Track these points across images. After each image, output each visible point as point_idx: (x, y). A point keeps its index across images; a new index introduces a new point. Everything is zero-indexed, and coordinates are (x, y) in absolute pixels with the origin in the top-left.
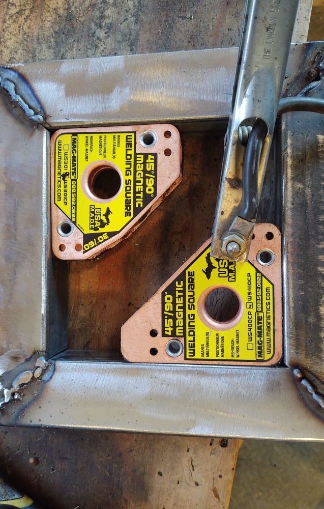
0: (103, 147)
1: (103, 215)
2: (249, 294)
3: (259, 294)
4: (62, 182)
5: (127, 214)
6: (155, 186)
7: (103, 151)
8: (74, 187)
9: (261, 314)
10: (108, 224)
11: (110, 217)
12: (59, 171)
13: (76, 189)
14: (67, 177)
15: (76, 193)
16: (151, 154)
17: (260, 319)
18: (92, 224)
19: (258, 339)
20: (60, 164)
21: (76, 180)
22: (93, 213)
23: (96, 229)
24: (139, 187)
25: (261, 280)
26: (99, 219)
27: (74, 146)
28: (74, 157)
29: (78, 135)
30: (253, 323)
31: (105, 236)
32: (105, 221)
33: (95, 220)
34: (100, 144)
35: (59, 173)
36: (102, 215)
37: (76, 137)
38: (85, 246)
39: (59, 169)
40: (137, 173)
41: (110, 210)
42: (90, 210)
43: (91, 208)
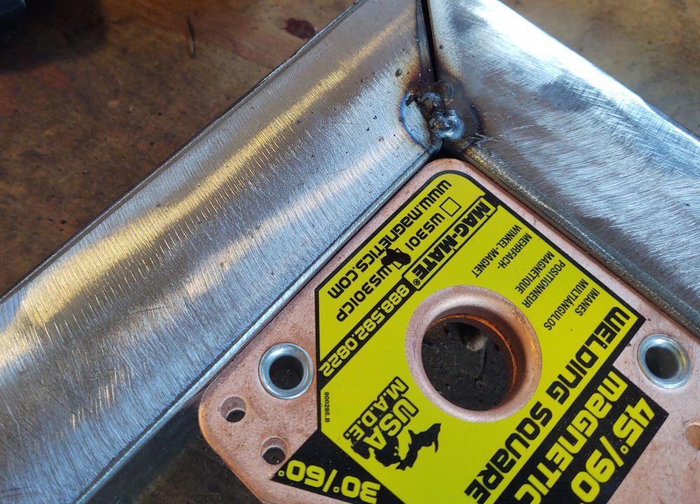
0: (538, 280)
1: (411, 432)
4: (378, 264)
5: (478, 490)
6: (608, 489)
7: (533, 288)
8: (395, 299)
10: (402, 467)
11: (424, 452)
12: (392, 237)
13: (397, 308)
14: (399, 265)
15: (388, 316)
16: (652, 404)
18: (362, 426)
20: (405, 223)
21: (413, 290)
22: (391, 402)
23: (362, 449)
24: (562, 454)
26: (391, 434)
27: (471, 221)
28: (451, 241)
29: (500, 207)
31: (367, 491)
32: (403, 451)
33: (377, 424)
34: (537, 269)
35: (386, 240)
36: (406, 429)
37: (492, 208)
38: (294, 463)
39: (394, 230)
40: (582, 414)
41: (441, 436)
42: (389, 387)
43: (393, 386)
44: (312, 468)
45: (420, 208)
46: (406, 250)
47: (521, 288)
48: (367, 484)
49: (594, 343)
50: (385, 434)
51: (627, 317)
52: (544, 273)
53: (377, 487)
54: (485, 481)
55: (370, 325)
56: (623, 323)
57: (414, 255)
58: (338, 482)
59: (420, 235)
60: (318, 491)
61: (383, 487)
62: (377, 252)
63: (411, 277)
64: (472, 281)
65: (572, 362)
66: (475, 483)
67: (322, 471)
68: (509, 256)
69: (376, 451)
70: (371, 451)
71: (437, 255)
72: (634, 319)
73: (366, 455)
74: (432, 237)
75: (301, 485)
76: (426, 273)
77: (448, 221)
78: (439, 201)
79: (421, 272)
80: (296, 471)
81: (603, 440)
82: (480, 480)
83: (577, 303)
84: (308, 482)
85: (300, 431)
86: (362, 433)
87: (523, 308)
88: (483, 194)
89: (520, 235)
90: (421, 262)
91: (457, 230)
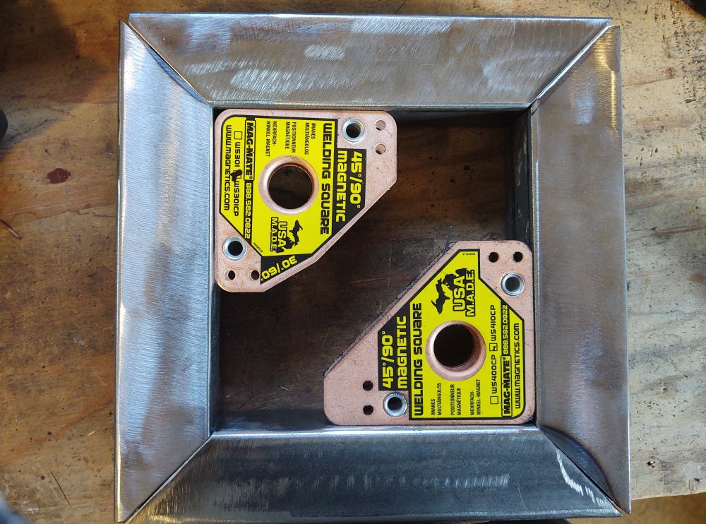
0: (291, 138)
1: (290, 231)
2: (493, 332)
3: (505, 332)
4: (232, 183)
5: (324, 230)
6: (363, 194)
7: (291, 143)
8: (249, 191)
9: (508, 358)
10: (296, 244)
11: (299, 233)
13: (252, 193)
14: (239, 177)
15: (251, 199)
16: (358, 151)
17: (506, 364)
19: (504, 390)
20: (228, 158)
21: (252, 182)
22: (276, 227)
23: (280, 250)
24: (341, 195)
25: (508, 314)
26: (285, 237)
27: (250, 135)
28: (250, 150)
29: (256, 119)
30: (498, 370)
31: (292, 261)
32: (293, 239)
33: (278, 238)
34: (288, 134)
35: (227, 171)
36: (288, 231)
37: (253, 122)
38: (263, 273)
39: (227, 164)
40: (339, 175)
41: (300, 224)
43: (273, 222)
44: (270, 270)
45: (228, 146)
46: (237, 169)
47: (287, 147)
48: (290, 259)
49: (326, 145)
50: (283, 239)
51: (331, 124)
52: (291, 134)
53: (294, 257)
54: (324, 225)
55: (248, 208)
56: (331, 128)
57: (241, 168)
58: (281, 266)
59: (237, 158)
60: (278, 274)
61: (295, 255)
62: (228, 179)
63: (247, 177)
64: (268, 159)
65: (323, 159)
66: (322, 229)
67: (273, 268)
68: (274, 137)
69: (285, 246)
71: (249, 160)
72: (333, 123)
73: (283, 251)
74: (242, 154)
76: (251, 171)
77: (242, 142)
78: (232, 137)
79: (249, 172)
80: (266, 275)
81: (351, 178)
82: (322, 226)
83: (310, 135)
84: (272, 275)
85: (257, 262)
86: (276, 245)
87: (293, 154)
88: (245, 118)
89: (272, 124)
90: (246, 168)
91: (248, 143)
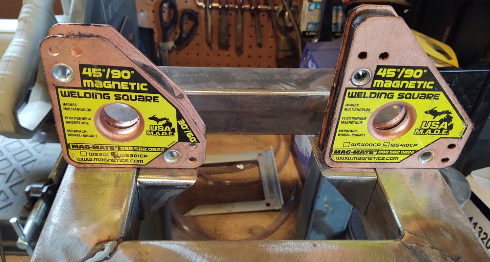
0: (79, 120)
1: (157, 123)
6: (121, 69)
8: (126, 148)
10: (168, 119)
11: (159, 117)
12: (110, 160)
13: (129, 147)
15: (133, 147)
16: (81, 71)
18: (168, 134)
20: (103, 160)
21: (119, 147)
26: (163, 127)
28: (94, 147)
32: (164, 122)
33: (163, 131)
34: (76, 123)
35: (112, 160)
37: (71, 144)
39: (108, 161)
40: (106, 87)
41: (152, 116)
42: (152, 135)
44: (189, 137)
45: (93, 160)
47: (87, 123)
48: (180, 124)
49: (80, 95)
50: (164, 128)
51: (61, 91)
52: (76, 120)
53: (179, 121)
54: (151, 99)
55: (141, 149)
56: (65, 92)
57: (109, 152)
58: (186, 130)
59: (101, 155)
60: (192, 132)
61: (177, 120)
62: (119, 160)
63: (116, 149)
64: (100, 136)
65: (93, 98)
66: (154, 101)
67: (187, 135)
68: (80, 131)
69: (170, 127)
70: (171, 128)
71: (102, 147)
72: (59, 90)
74: (98, 152)
75: (195, 136)
76: (111, 147)
77: (88, 152)
80: (193, 139)
81: (107, 77)
82: (152, 101)
83: (74, 107)
84: (193, 135)
85: (183, 145)
86: (169, 133)
87: (92, 119)
88: (69, 150)
89: (70, 133)
90: (109, 150)
91: (89, 148)
